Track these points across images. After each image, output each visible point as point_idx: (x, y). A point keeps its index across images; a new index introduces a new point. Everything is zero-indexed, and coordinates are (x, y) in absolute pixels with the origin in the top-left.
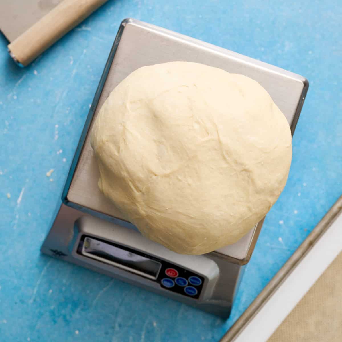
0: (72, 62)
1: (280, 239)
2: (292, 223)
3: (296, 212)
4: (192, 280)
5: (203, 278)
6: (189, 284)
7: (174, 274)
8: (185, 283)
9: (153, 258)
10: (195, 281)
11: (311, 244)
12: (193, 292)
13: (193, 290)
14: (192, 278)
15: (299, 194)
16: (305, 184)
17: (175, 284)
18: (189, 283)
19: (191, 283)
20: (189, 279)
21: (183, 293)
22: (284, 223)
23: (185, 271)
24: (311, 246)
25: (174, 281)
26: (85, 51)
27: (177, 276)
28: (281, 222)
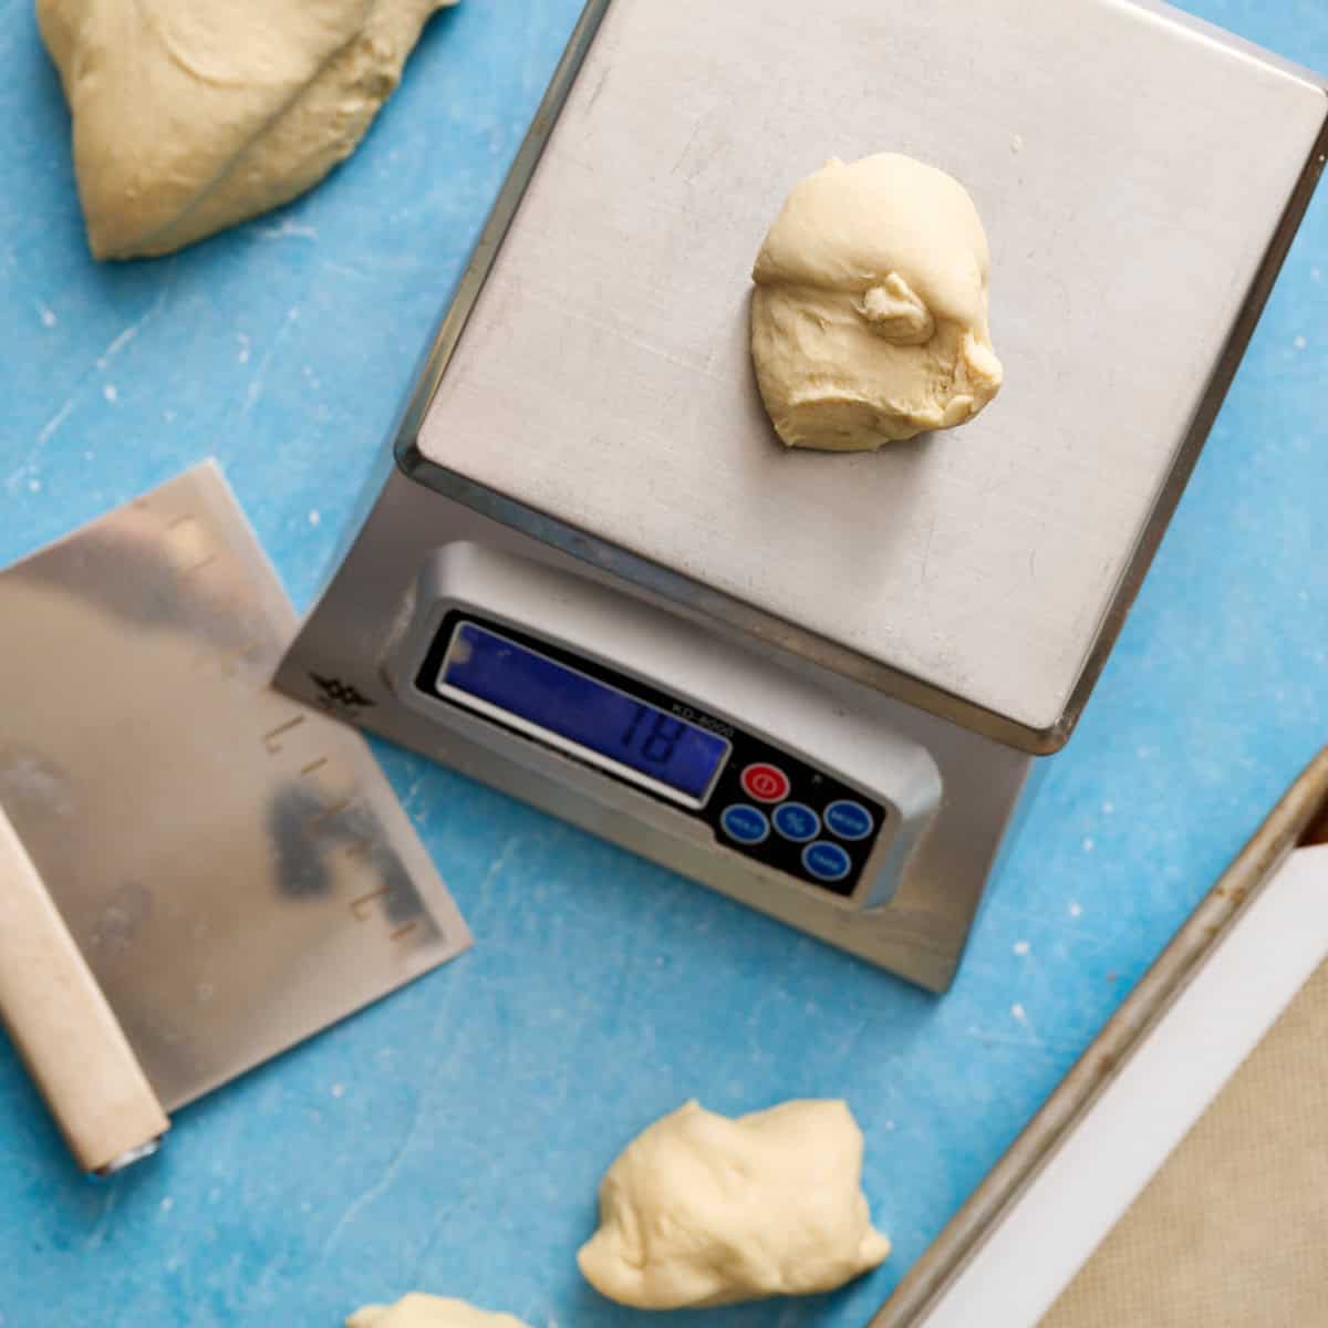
0: (244, 356)
1: (1018, 1011)
2: (1060, 950)
3: (1075, 910)
4: (839, 817)
5: (879, 810)
6: (825, 835)
7: (775, 789)
8: (809, 825)
9: (703, 720)
10: (850, 822)
11: (1109, 1067)
12: (835, 866)
13: (838, 858)
14: (839, 809)
15: (1089, 844)
16: (1108, 808)
17: (773, 830)
18: (824, 828)
19: (830, 827)
20: (827, 810)
21: (796, 870)
22: (1033, 949)
23: (817, 779)
24: (1108, 1077)
25: (769, 817)
26: (293, 314)
27: (783, 797)
28: (1021, 948)
